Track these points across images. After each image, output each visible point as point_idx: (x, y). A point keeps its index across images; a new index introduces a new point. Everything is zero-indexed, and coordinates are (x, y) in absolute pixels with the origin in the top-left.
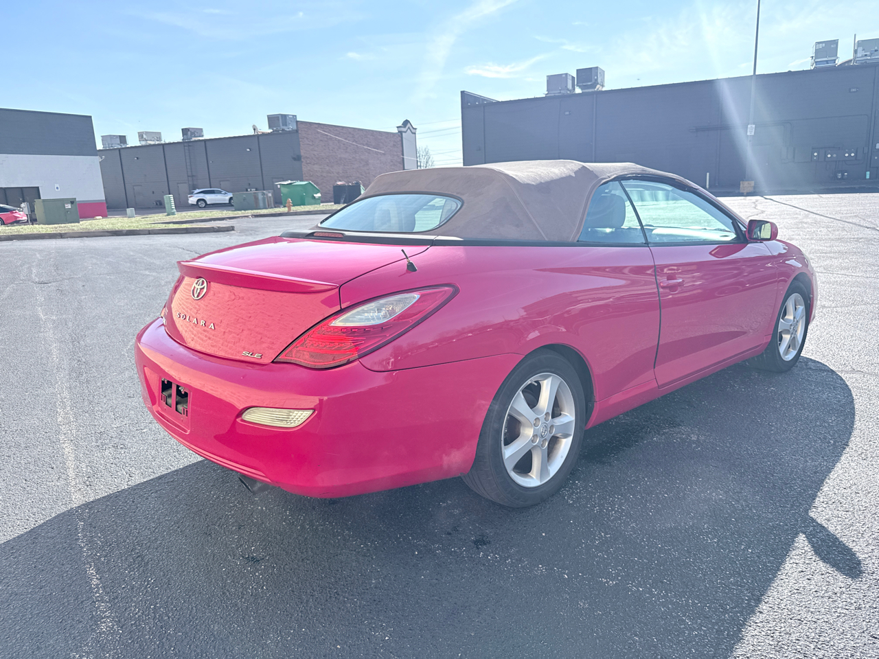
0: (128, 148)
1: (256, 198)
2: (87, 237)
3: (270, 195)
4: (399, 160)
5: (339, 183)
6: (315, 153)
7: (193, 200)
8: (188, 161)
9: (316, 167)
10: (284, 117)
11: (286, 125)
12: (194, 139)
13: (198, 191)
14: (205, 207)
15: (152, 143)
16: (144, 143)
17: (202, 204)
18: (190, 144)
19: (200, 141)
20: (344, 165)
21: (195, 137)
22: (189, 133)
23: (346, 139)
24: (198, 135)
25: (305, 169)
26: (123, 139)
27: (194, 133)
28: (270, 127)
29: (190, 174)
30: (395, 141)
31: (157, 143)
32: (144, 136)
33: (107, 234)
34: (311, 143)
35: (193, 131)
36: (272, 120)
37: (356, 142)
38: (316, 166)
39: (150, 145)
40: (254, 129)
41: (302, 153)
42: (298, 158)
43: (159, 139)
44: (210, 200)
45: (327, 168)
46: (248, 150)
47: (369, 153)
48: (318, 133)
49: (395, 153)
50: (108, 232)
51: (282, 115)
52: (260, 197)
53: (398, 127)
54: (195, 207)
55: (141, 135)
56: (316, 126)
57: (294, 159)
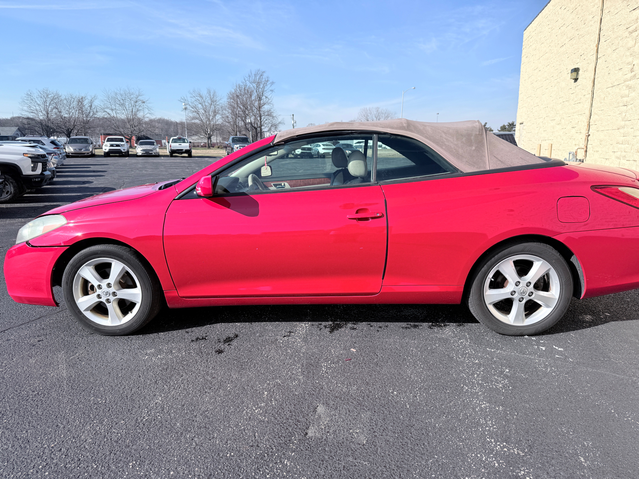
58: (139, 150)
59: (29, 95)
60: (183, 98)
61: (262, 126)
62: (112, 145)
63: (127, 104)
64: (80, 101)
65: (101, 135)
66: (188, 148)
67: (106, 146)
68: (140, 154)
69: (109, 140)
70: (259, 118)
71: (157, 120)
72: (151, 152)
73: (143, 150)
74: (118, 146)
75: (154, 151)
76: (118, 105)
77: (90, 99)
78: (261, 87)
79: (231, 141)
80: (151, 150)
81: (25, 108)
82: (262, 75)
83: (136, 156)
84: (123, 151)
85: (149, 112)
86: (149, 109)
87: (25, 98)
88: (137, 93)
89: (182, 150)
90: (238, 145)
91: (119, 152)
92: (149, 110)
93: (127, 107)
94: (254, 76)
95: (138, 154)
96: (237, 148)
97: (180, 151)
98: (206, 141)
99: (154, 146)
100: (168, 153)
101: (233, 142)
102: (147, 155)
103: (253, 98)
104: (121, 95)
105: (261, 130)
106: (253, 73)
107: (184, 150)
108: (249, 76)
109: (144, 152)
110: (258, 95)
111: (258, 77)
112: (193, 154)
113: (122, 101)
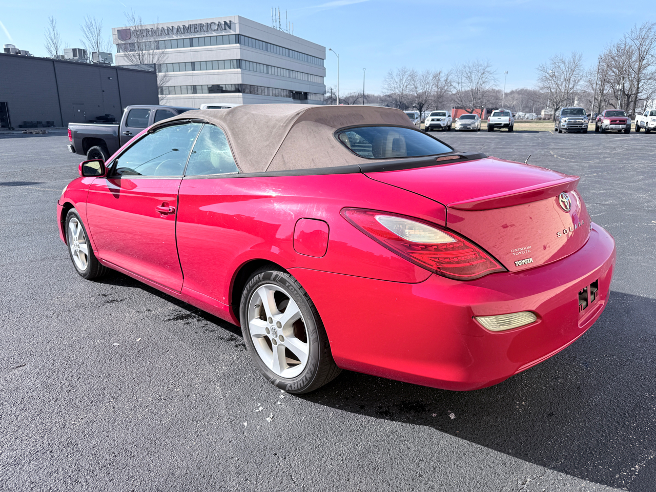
58: (458, 125)
59: (390, 74)
60: (541, 65)
61: (638, 93)
62: (433, 120)
63: (473, 76)
64: (437, 76)
65: (453, 108)
66: (508, 122)
67: (428, 120)
68: (458, 129)
69: (433, 115)
70: (636, 83)
71: (519, 91)
72: (469, 127)
73: (462, 125)
74: (438, 120)
75: (473, 125)
76: (464, 79)
77: (446, 73)
78: (647, 44)
79: (561, 113)
80: (470, 125)
81: (386, 86)
82: (650, 29)
83: (455, 130)
84: (442, 125)
85: (495, 83)
86: (495, 80)
87: (387, 77)
88: (486, 65)
89: (501, 124)
90: (567, 118)
91: (439, 126)
92: (495, 82)
93: (473, 79)
94: (638, 30)
95: (456, 129)
96: (565, 121)
97: (499, 126)
98: (552, 113)
99: (473, 120)
100: (486, 128)
101: (562, 114)
102: (465, 129)
103: (634, 59)
104: (469, 68)
105: (636, 97)
106: (639, 27)
107: (502, 125)
108: (632, 32)
109: (462, 127)
110: (640, 55)
111: (644, 32)
112: (514, 129)
113: (469, 74)
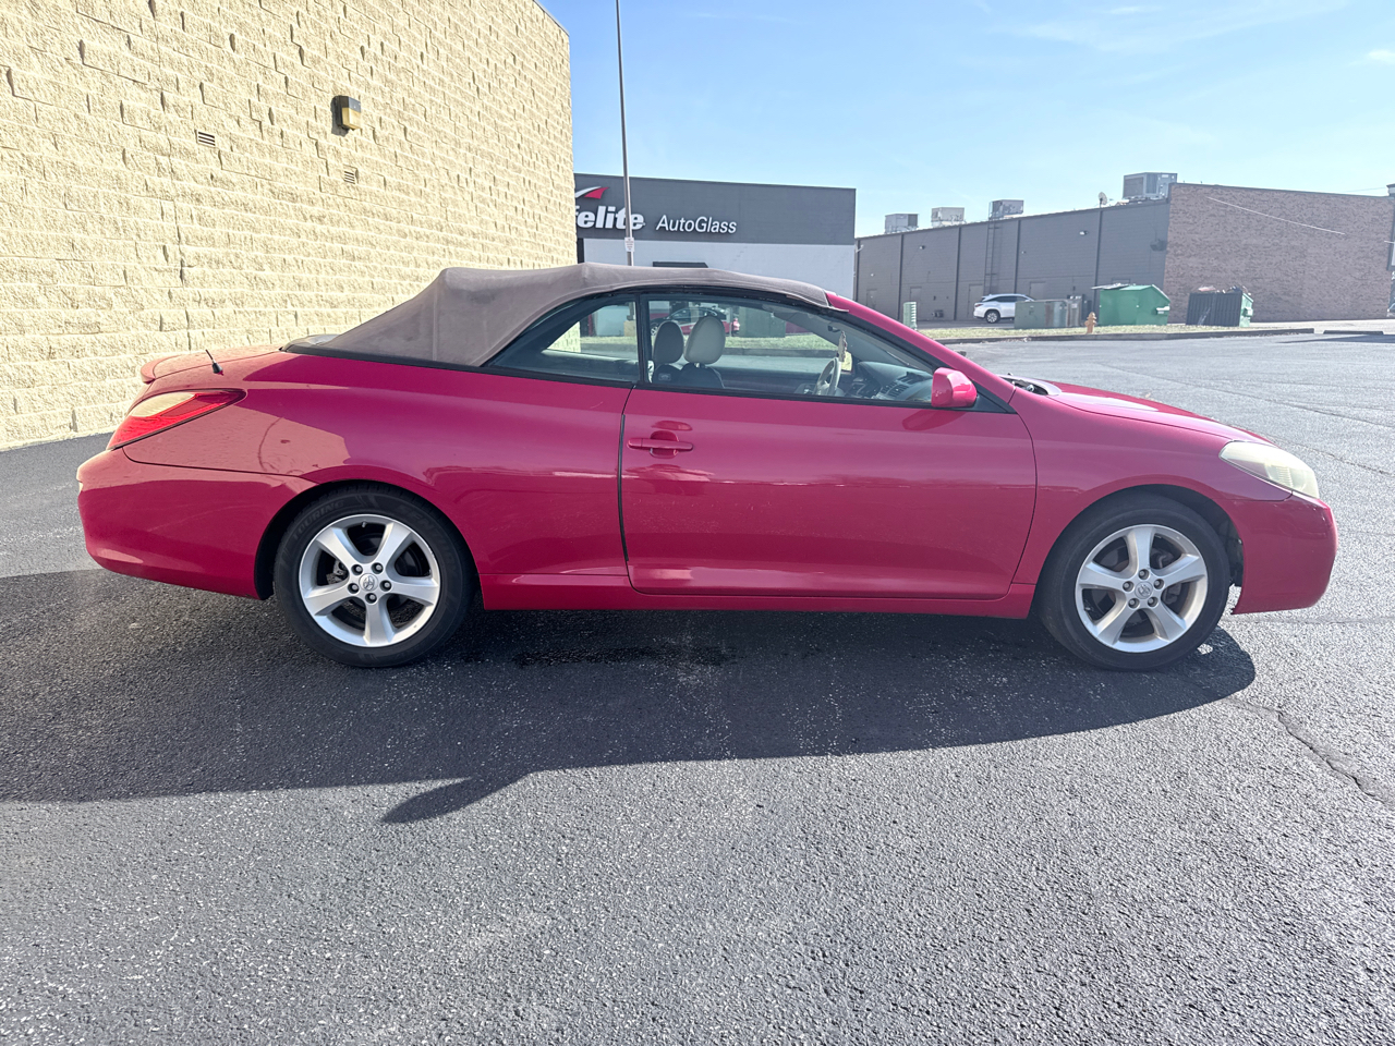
0: (919, 231)
1: (1049, 311)
2: (771, 355)
3: (1075, 306)
4: (1381, 249)
5: (1202, 289)
6: (1197, 237)
7: (980, 311)
8: (990, 250)
9: (1193, 262)
10: (1153, 177)
11: (1154, 192)
12: (1007, 217)
13: (991, 297)
14: (996, 322)
15: (947, 224)
16: (937, 224)
17: (992, 317)
18: (998, 225)
19: (1012, 219)
20: (1252, 258)
21: (1009, 214)
22: (1001, 208)
23: (1263, 212)
24: (1015, 210)
25: (1169, 264)
26: (913, 219)
27: (1008, 208)
28: (1125, 196)
29: (989, 270)
30: (1377, 213)
31: (957, 223)
32: (940, 215)
33: (794, 353)
34: (1191, 221)
35: (1007, 205)
36: (1131, 183)
37: (1287, 216)
38: (1193, 259)
39: (944, 228)
40: (1101, 200)
41: (1170, 238)
42: (1161, 246)
43: (961, 217)
44: (1006, 311)
45: (1215, 263)
46: (1082, 233)
47: (1311, 236)
48: (1208, 202)
49: (1374, 236)
50: (797, 351)
51: (1149, 175)
52: (1057, 308)
53: (1389, 186)
54: (983, 321)
55: (935, 213)
56: (1207, 190)
57: (1154, 248)
